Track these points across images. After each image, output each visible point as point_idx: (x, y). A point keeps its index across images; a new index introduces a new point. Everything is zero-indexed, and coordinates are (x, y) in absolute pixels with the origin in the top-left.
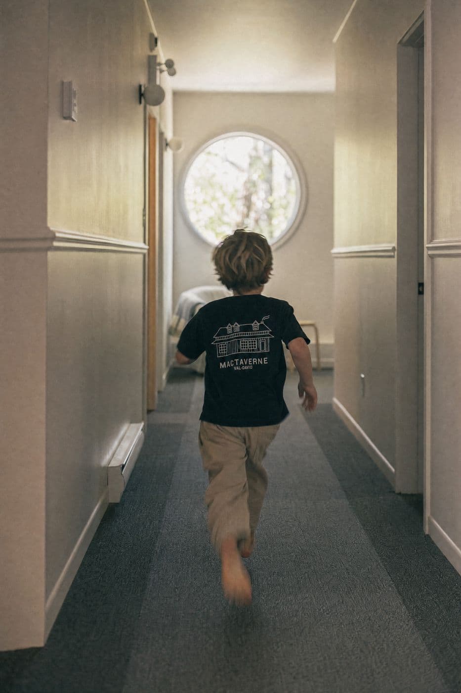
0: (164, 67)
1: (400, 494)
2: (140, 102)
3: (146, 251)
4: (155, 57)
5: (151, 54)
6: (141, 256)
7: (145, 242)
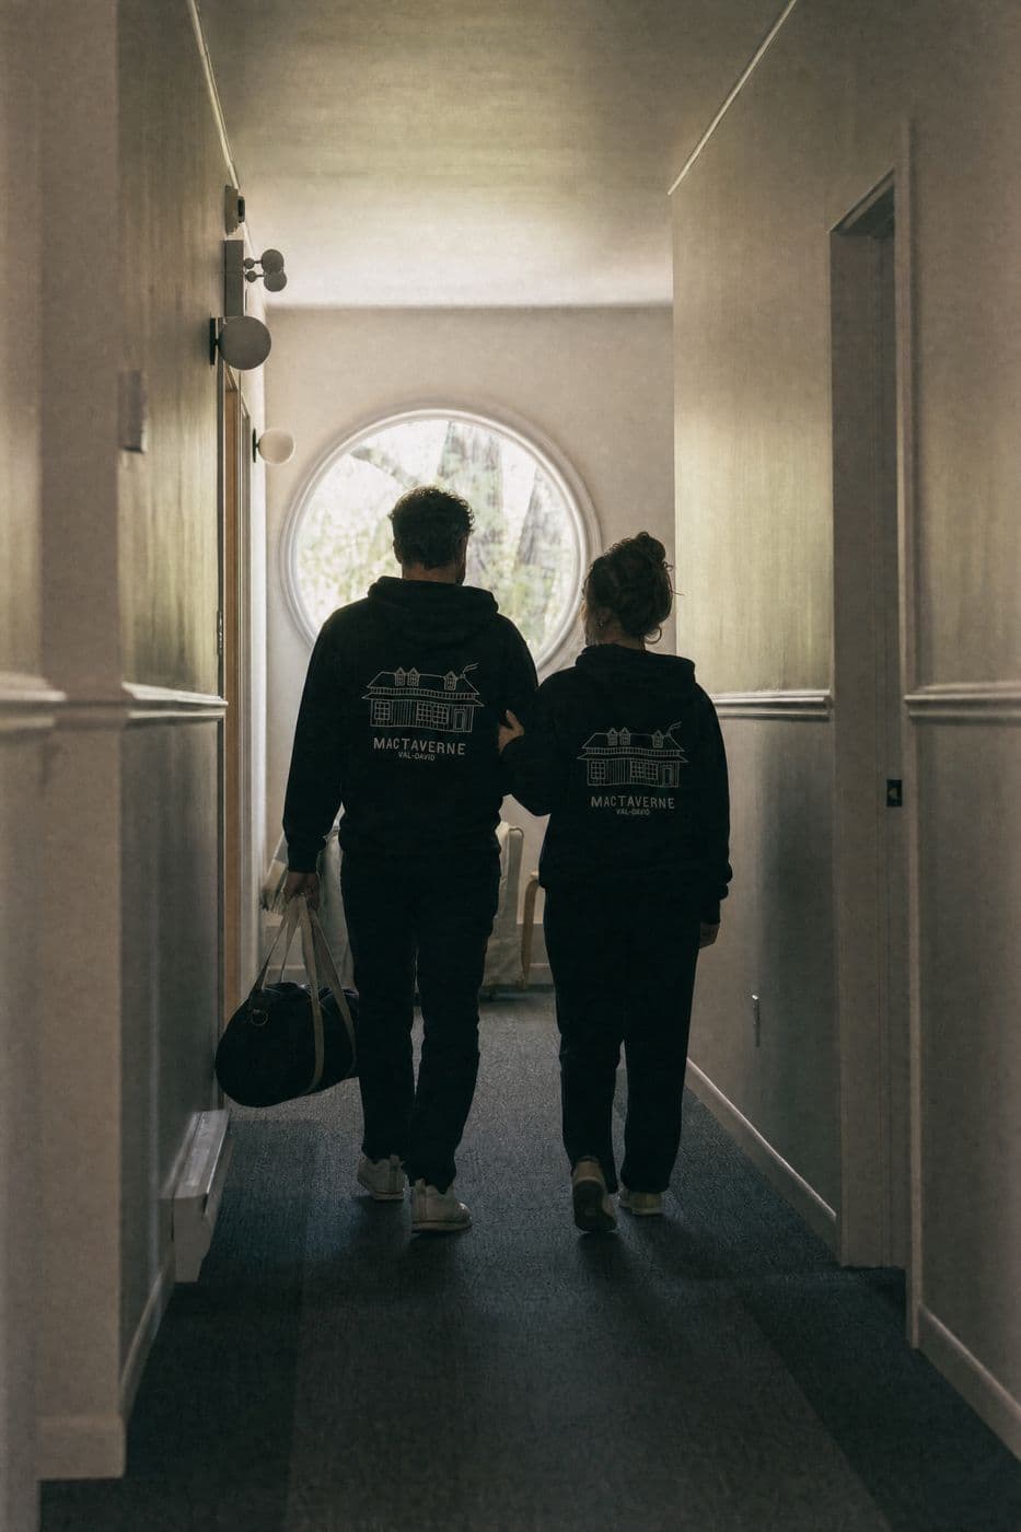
0: (258, 269)
1: (851, 1269)
2: (212, 363)
3: (222, 713)
4: (239, 245)
5: (231, 238)
6: (214, 726)
7: (220, 693)
